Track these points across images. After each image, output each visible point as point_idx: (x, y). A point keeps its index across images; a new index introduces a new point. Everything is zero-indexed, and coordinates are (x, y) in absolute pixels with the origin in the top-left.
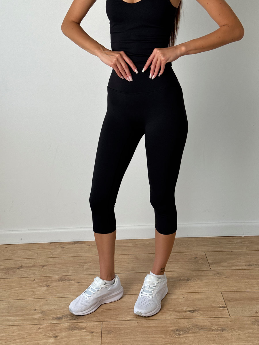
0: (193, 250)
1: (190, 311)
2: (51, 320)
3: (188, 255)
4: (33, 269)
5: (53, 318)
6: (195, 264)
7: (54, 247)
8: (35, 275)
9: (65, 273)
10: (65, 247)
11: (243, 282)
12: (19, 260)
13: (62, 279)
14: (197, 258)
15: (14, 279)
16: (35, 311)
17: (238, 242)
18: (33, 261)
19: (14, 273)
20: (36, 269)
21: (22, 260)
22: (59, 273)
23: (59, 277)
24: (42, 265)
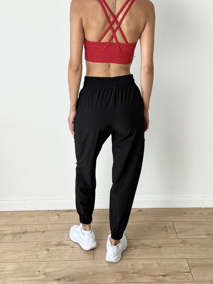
0: (163, 220)
1: (162, 276)
2: (53, 281)
3: (159, 224)
4: (36, 235)
5: (53, 279)
6: (165, 233)
7: (52, 214)
8: (38, 239)
9: (61, 238)
10: (60, 215)
11: (204, 250)
12: (24, 226)
13: (59, 244)
14: (166, 227)
15: (21, 243)
16: (39, 273)
17: (198, 213)
18: (35, 226)
19: (21, 237)
20: (38, 235)
21: (26, 226)
22: (56, 239)
23: (57, 242)
24: (42, 231)
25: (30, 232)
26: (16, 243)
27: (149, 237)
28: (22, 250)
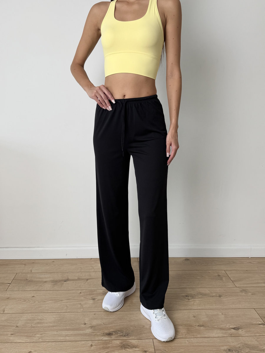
0: (214, 268)
1: (234, 329)
3: (211, 273)
4: (79, 282)
5: (103, 334)
6: (220, 281)
8: (81, 287)
12: (66, 274)
14: (220, 275)
15: (62, 291)
16: (85, 326)
17: (248, 262)
18: (77, 274)
19: (62, 285)
23: (103, 290)
24: (86, 279)
25: (72, 280)
26: (57, 291)
27: (205, 285)
28: (63, 299)
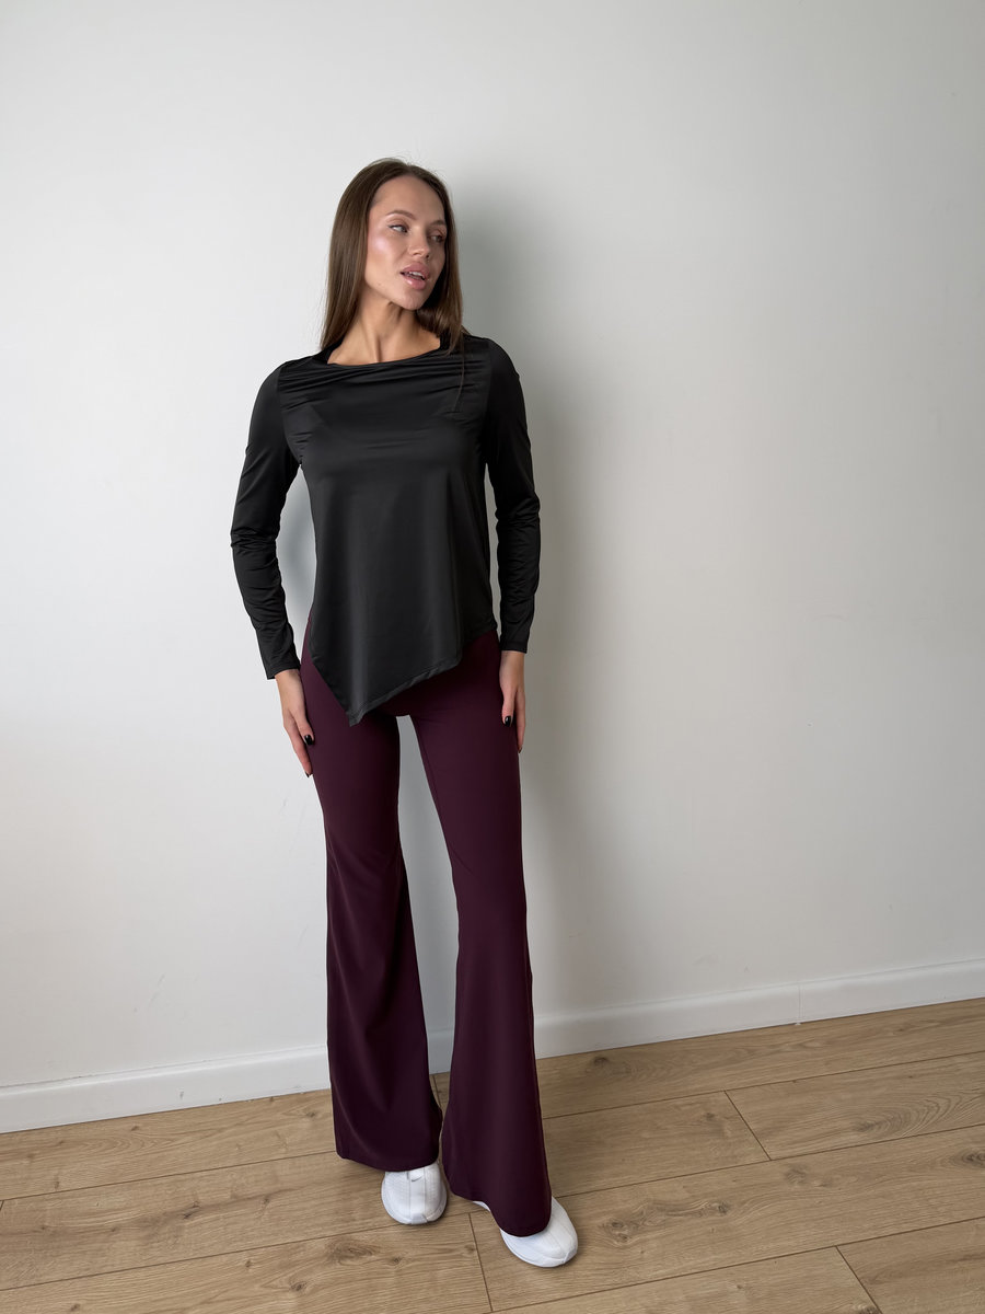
0: (689, 1088)
4: (237, 1215)
6: (718, 1141)
7: (286, 1114)
8: (248, 1238)
9: (344, 1221)
11: (878, 1196)
12: (186, 1180)
13: (340, 1252)
14: (713, 1116)
15: (181, 1266)
17: (794, 1046)
18: (229, 1177)
19: (177, 1237)
20: (246, 1215)
21: (193, 1179)
22: (322, 1225)
23: (327, 1241)
24: (260, 1196)
25: (213, 1206)
26: (161, 1269)
27: (668, 1168)
